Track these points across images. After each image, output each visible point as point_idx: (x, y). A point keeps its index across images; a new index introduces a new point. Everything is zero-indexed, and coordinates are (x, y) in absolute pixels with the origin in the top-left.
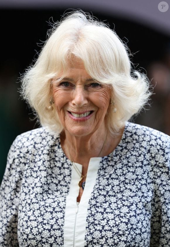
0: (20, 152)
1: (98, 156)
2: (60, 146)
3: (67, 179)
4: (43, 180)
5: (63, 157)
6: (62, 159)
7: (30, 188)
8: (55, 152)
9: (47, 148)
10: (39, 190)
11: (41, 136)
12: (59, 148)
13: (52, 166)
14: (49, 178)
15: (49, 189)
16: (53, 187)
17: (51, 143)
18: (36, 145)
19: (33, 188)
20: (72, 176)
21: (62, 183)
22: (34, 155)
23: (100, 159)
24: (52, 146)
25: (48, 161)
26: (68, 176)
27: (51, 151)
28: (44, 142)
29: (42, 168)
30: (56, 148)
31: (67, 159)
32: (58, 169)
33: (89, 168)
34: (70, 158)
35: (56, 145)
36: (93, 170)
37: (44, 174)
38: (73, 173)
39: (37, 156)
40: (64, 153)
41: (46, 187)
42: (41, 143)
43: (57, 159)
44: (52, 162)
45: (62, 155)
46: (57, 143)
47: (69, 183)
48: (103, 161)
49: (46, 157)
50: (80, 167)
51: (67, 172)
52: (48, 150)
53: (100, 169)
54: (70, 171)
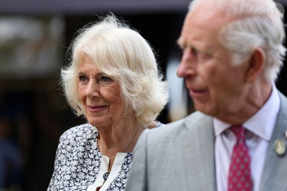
0: (63, 144)
1: (124, 152)
2: (96, 139)
3: (96, 170)
4: (73, 169)
5: (96, 150)
6: (95, 151)
7: (62, 176)
8: (91, 145)
9: (85, 140)
10: (68, 177)
11: (83, 130)
12: (95, 141)
13: (85, 157)
14: (79, 167)
15: (77, 177)
16: (82, 176)
17: (89, 136)
18: (77, 138)
19: (64, 175)
20: (100, 167)
21: (91, 173)
22: (72, 146)
23: (125, 154)
24: (89, 139)
25: (82, 152)
26: (98, 167)
27: (87, 144)
28: (84, 136)
29: (76, 158)
30: (92, 141)
31: (99, 151)
32: (91, 160)
33: (115, 162)
34: (101, 151)
35: (93, 139)
36: (118, 164)
37: (75, 163)
38: (101, 164)
39: (75, 148)
40: (98, 146)
41: (74, 175)
42: (81, 136)
43: (91, 151)
44: (86, 153)
45: (95, 147)
46: (94, 137)
47: (97, 173)
48: (128, 156)
49: (81, 149)
50: (108, 159)
51: (97, 163)
52: (85, 143)
53: (124, 164)
54: (100, 162)
